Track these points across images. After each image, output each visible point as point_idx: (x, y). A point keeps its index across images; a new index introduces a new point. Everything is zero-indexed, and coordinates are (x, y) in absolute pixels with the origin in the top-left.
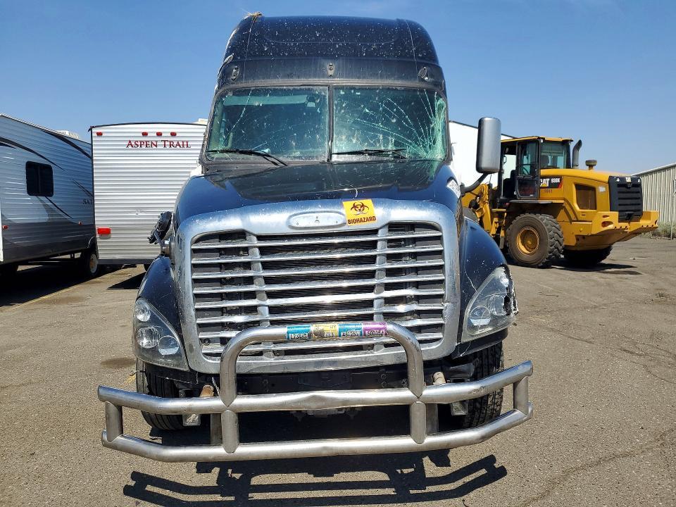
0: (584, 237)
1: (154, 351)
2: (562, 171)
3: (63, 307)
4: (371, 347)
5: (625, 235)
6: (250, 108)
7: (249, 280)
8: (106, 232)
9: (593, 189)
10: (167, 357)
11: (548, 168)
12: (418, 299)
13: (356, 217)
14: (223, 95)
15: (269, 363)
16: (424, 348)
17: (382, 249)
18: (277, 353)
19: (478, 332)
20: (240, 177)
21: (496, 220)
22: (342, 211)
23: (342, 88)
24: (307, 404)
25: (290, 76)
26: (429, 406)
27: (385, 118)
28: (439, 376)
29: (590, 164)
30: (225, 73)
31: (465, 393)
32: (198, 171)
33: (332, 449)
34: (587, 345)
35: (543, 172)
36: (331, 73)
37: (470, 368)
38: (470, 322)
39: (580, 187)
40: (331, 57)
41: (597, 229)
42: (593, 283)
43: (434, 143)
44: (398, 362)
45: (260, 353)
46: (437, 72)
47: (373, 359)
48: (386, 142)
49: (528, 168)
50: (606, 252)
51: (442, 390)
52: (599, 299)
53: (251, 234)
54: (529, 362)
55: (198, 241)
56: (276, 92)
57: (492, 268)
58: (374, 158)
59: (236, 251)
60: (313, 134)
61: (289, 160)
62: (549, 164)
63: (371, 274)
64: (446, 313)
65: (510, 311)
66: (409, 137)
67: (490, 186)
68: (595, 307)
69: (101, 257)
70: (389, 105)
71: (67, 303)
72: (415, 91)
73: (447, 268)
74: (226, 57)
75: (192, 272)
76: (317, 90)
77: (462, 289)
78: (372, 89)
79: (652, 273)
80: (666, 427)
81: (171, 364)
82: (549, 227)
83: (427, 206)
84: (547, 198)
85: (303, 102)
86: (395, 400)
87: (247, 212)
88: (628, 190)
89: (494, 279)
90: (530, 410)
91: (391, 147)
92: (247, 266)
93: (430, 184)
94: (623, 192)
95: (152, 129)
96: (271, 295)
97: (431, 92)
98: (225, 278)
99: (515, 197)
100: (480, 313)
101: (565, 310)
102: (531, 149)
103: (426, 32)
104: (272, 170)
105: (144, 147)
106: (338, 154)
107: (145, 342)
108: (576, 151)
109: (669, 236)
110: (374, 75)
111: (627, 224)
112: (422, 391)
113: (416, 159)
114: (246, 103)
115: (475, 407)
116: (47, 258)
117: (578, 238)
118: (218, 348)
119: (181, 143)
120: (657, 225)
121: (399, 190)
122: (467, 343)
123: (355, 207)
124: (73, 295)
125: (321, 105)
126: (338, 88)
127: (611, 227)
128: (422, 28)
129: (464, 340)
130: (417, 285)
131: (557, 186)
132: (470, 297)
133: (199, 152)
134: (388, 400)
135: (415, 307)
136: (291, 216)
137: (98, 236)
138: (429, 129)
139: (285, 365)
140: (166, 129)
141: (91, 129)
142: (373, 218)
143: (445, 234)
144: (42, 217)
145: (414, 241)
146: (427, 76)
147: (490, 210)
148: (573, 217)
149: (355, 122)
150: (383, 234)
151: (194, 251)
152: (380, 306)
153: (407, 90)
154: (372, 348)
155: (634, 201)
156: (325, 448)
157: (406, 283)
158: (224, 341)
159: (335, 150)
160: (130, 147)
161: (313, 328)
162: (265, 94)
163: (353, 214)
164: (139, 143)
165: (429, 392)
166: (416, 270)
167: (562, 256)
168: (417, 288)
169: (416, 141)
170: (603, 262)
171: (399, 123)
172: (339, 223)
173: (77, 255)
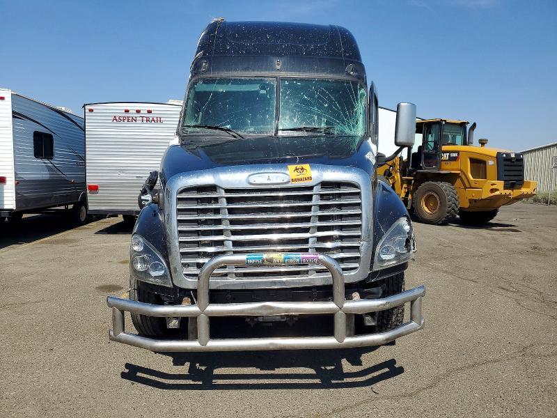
0: (475, 201)
1: (146, 273)
2: (459, 147)
3: (61, 247)
4: (307, 272)
5: (509, 200)
6: (216, 93)
7: (219, 222)
8: (94, 189)
9: (484, 163)
10: (156, 277)
11: (449, 144)
12: (341, 238)
13: (297, 177)
14: (195, 83)
15: (232, 282)
16: (346, 274)
17: (316, 201)
18: (237, 275)
19: (385, 264)
20: (207, 146)
21: (405, 186)
22: (287, 172)
23: (286, 79)
24: (260, 311)
25: (247, 69)
26: (349, 315)
27: (320, 103)
28: (356, 295)
29: (483, 143)
30: (196, 66)
31: (375, 306)
32: (176, 141)
33: (276, 344)
34: (473, 284)
35: (444, 148)
36: (278, 67)
37: (380, 290)
38: (379, 257)
39: (473, 161)
40: (279, 55)
41: (486, 194)
42: (481, 238)
43: (357, 123)
44: (326, 284)
45: (226, 275)
46: (360, 69)
47: (308, 281)
48: (320, 121)
49: (432, 144)
50: (493, 213)
51: (358, 304)
52: (485, 250)
53: (220, 187)
54: (423, 287)
55: (181, 192)
56: (236, 81)
57: (398, 218)
58: (310, 133)
59: (209, 200)
60: (264, 115)
61: (245, 134)
62: (449, 142)
63: (308, 219)
64: (362, 249)
65: (410, 250)
66: (338, 118)
67: (401, 158)
68: (482, 256)
69: (90, 208)
70: (322, 92)
71: (64, 244)
72: (343, 82)
73: (364, 216)
74: (197, 53)
75: (177, 214)
76: (268, 81)
77: (374, 232)
78: (309, 81)
79: (530, 231)
80: (528, 343)
81: (159, 282)
82: (448, 192)
83: (350, 170)
84: (447, 168)
85: (256, 90)
86: (323, 310)
87: (218, 172)
88: (512, 164)
89: (398, 225)
90: (422, 322)
91: (323, 125)
92: (217, 211)
93: (353, 154)
94: (508, 166)
95: (133, 107)
96: (234, 233)
97: (355, 84)
98: (200, 220)
99: (421, 168)
100: (387, 251)
101: (458, 257)
102: (435, 129)
103: (352, 36)
104: (233, 141)
105: (126, 121)
106: (283, 130)
107: (139, 266)
108: (471, 131)
109: (547, 203)
110: (311, 70)
111: (511, 191)
112: (343, 303)
113: (342, 135)
114: (213, 89)
115: (382, 322)
116: (45, 209)
117: (471, 201)
118: (194, 271)
119: (155, 119)
120: (535, 193)
121: (330, 159)
122: (377, 272)
123: (296, 169)
124: (67, 237)
125: (270, 92)
126: (283, 79)
127: (497, 193)
128: (349, 33)
129: (375, 269)
130: (341, 228)
131: (455, 159)
132: (380, 238)
133: (176, 126)
134: (319, 310)
135: (339, 244)
136: (250, 176)
137: (88, 191)
138: (353, 112)
139: (244, 284)
140: (144, 108)
141: (84, 107)
142: (310, 178)
143: (363, 191)
144: (45, 175)
145: (340, 196)
146: (352, 71)
147: (401, 177)
148: (467, 185)
149: (296, 106)
150: (317, 190)
151: (179, 199)
152: (313, 243)
153: (337, 81)
154: (307, 274)
155: (516, 173)
156: (271, 344)
157: (333, 226)
158: (199, 266)
159: (280, 127)
160: (115, 121)
161: (265, 256)
162: (228, 83)
163: (295, 175)
164: (122, 118)
165: (348, 305)
166: (341, 217)
167: (458, 216)
168: (341, 230)
169: (343, 122)
170: (491, 221)
171: (330, 107)
172: (285, 181)
173: (70, 207)
